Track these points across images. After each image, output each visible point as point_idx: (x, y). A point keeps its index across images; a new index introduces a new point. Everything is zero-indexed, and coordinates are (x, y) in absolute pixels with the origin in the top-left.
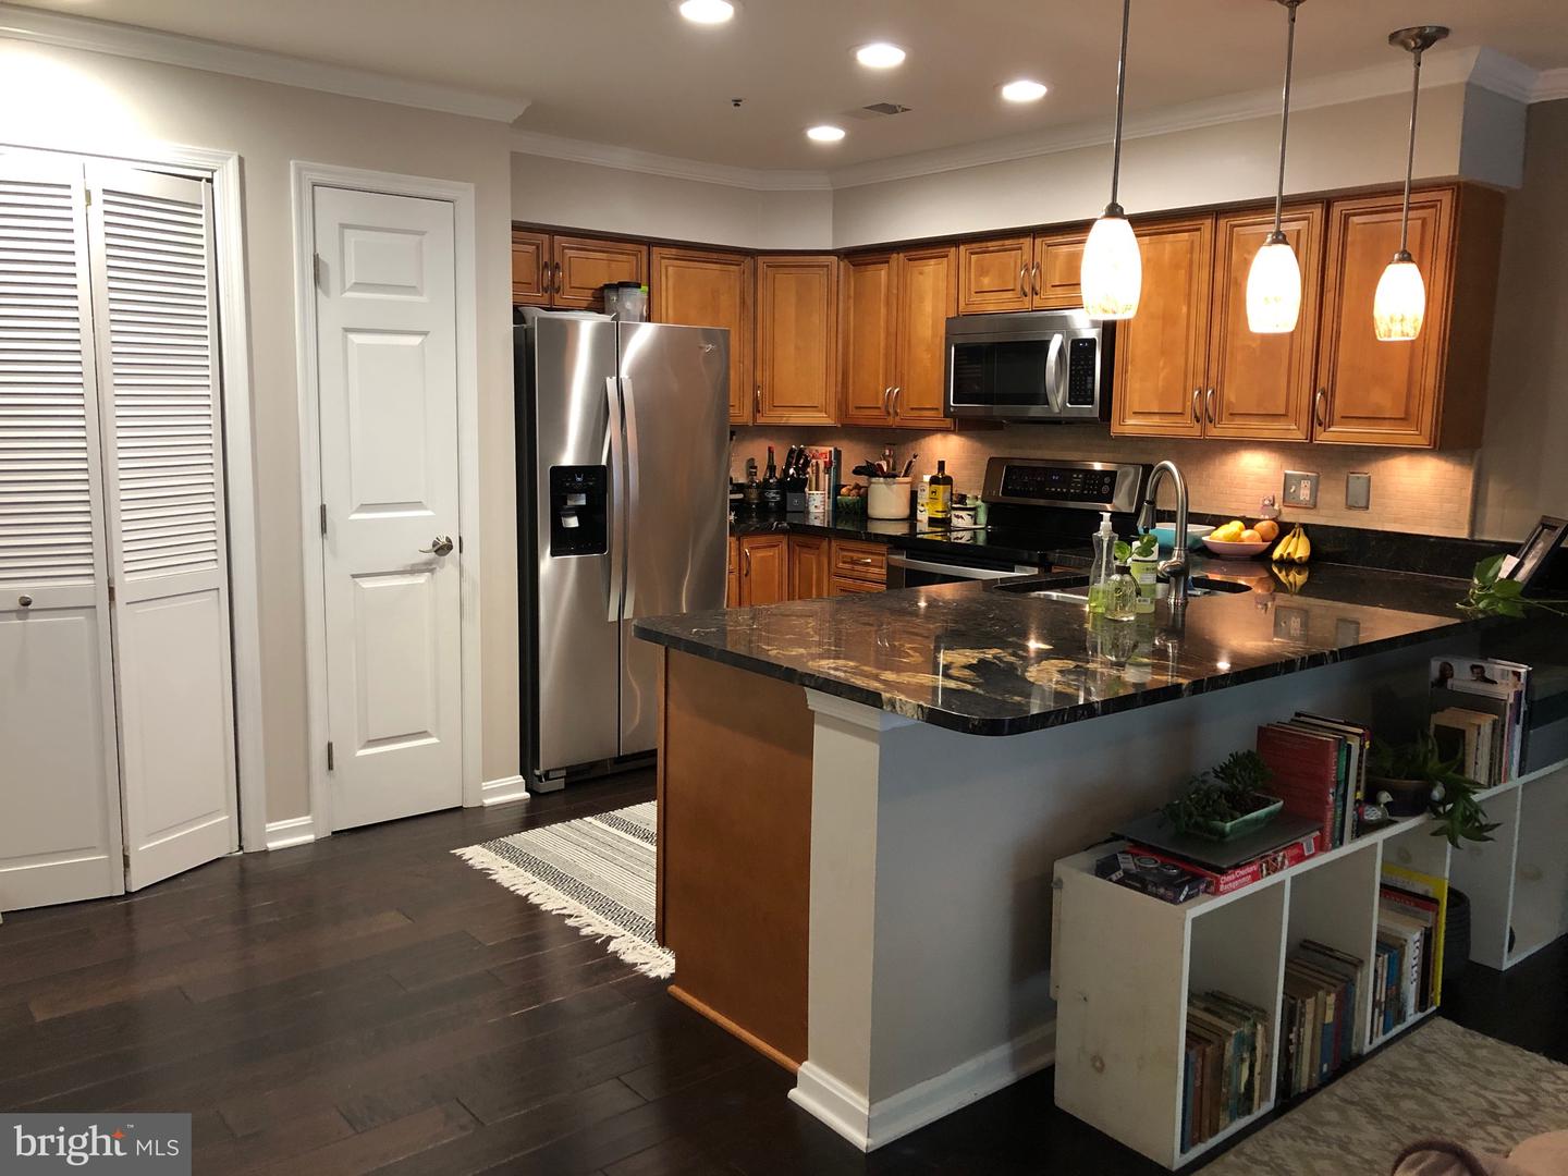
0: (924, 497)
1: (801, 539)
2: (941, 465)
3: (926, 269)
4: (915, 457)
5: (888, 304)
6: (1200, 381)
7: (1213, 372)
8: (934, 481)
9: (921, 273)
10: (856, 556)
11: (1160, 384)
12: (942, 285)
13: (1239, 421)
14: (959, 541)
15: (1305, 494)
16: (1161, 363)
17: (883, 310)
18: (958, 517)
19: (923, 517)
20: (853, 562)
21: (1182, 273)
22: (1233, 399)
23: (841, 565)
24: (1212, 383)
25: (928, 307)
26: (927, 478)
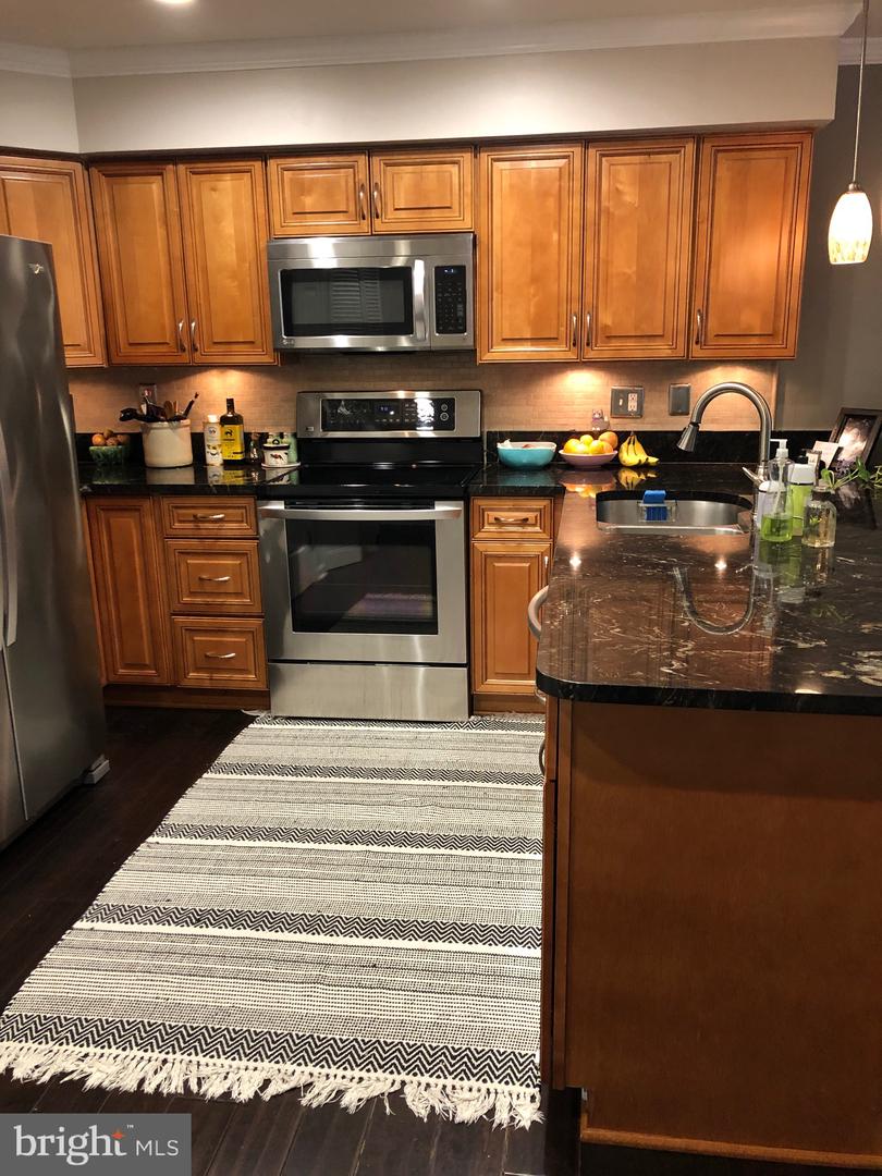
0: (214, 439)
1: (105, 502)
2: (230, 403)
3: (221, 185)
4: (196, 396)
5: (166, 224)
6: (576, 307)
7: (588, 298)
8: (224, 421)
9: (214, 189)
10: (200, 513)
11: (532, 310)
12: (246, 204)
13: (615, 343)
14: (280, 483)
15: (632, 405)
16: (532, 291)
17: (160, 232)
18: (276, 457)
19: (215, 460)
20: (196, 519)
21: (551, 203)
22: (609, 322)
23: (177, 525)
24: (588, 308)
25: (228, 227)
26: (214, 419)
